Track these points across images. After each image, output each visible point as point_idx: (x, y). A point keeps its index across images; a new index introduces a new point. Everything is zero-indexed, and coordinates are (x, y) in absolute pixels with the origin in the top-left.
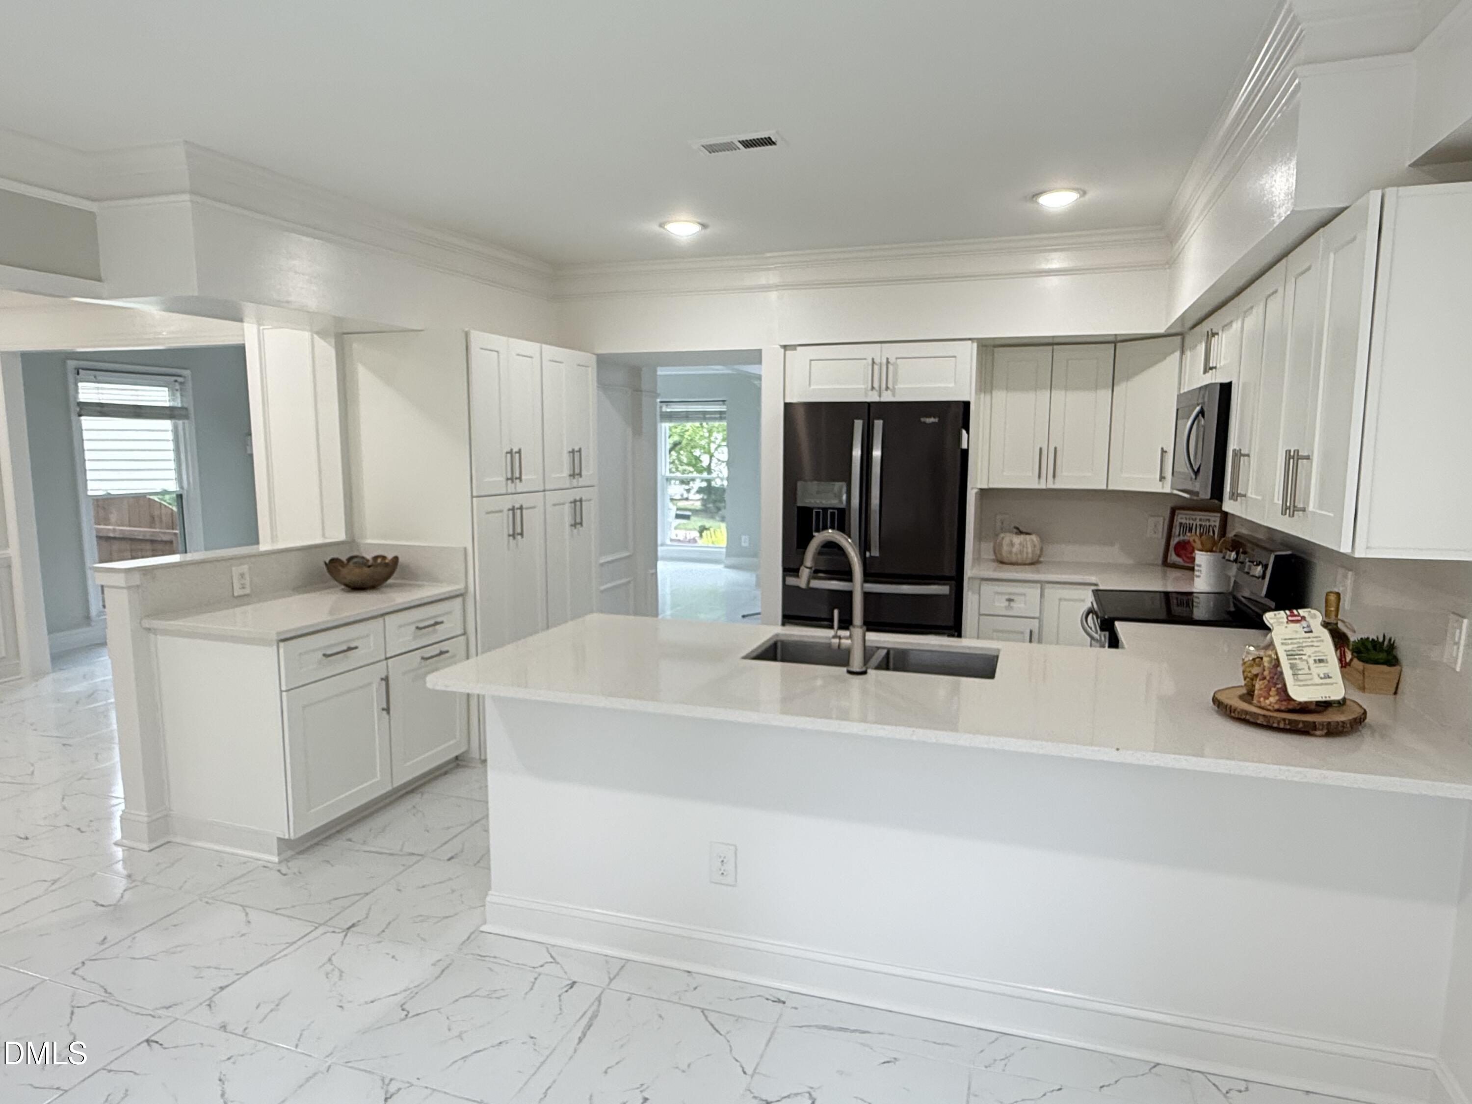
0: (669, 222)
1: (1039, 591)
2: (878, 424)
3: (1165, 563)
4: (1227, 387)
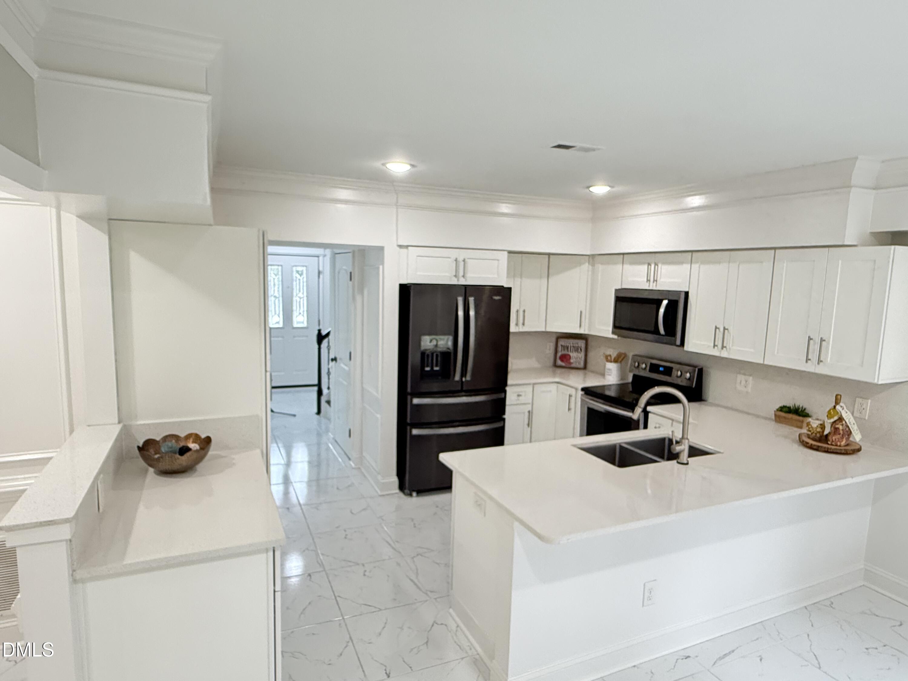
0: (389, 163)
1: (532, 389)
2: (471, 300)
3: (555, 365)
4: (687, 294)
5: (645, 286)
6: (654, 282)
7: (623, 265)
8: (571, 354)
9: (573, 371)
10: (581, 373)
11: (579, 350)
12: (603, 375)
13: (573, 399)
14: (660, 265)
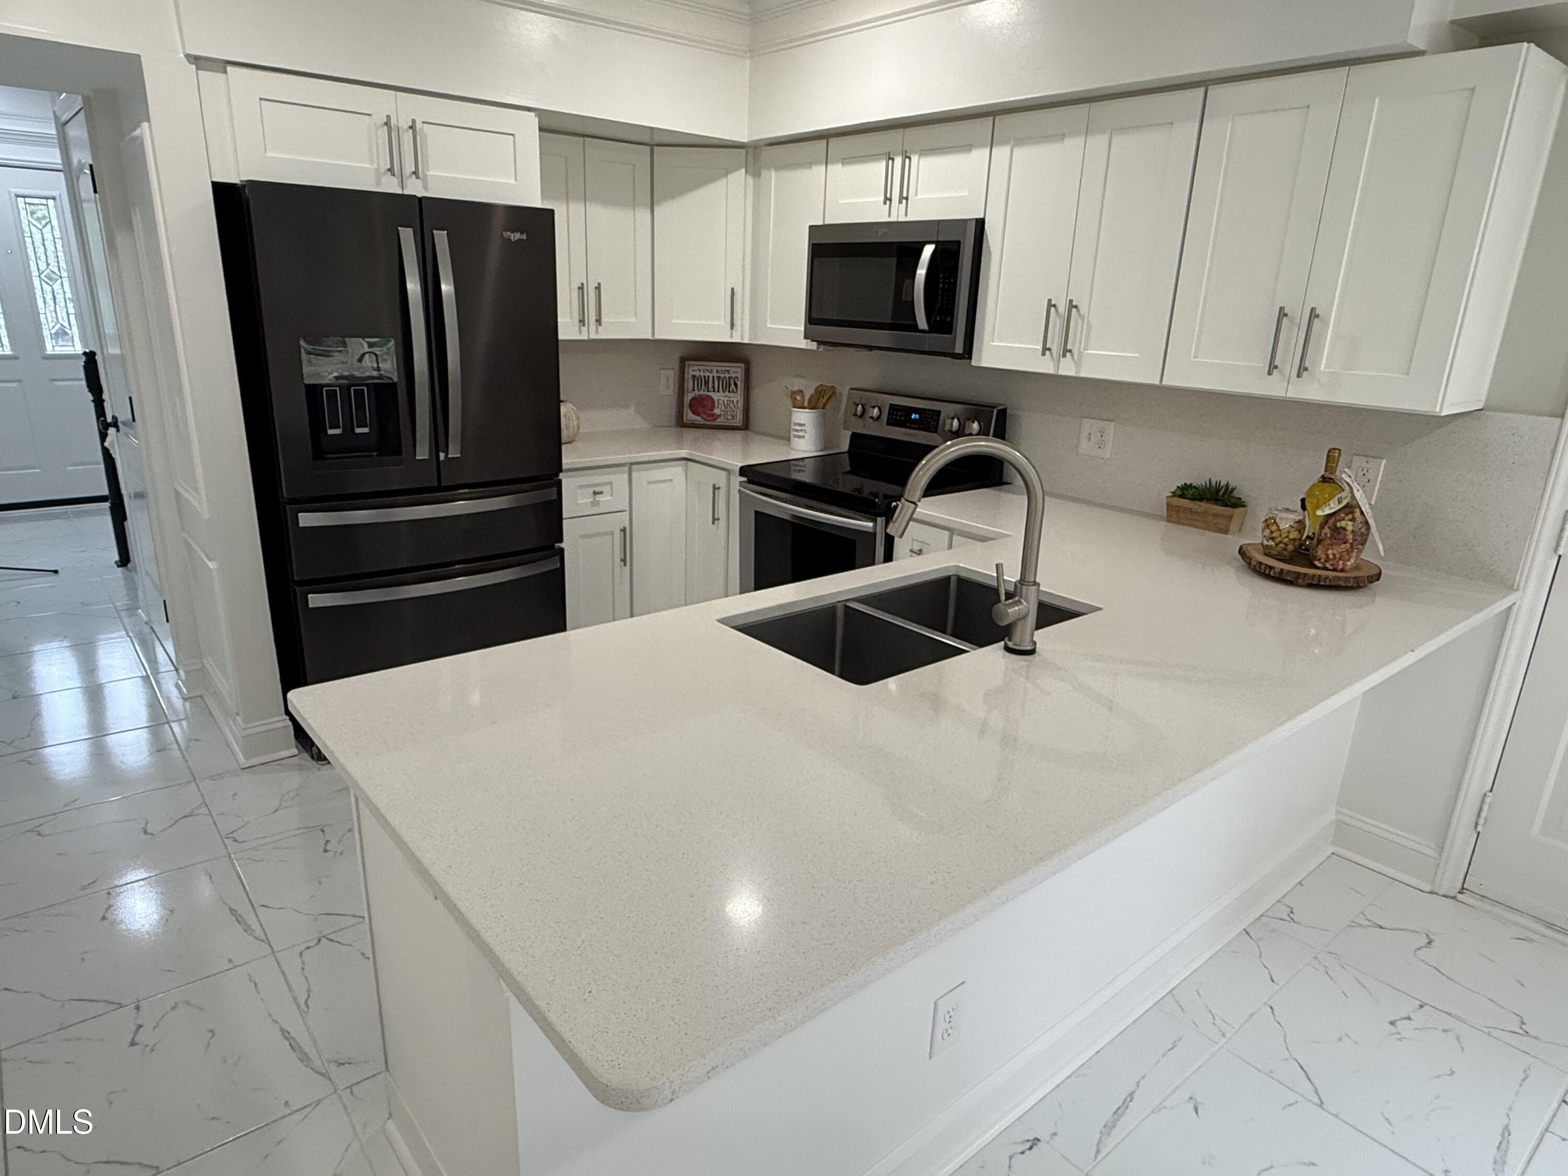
1: (626, 476)
2: (441, 238)
3: (681, 422)
4: (980, 224)
5: (880, 215)
6: (900, 202)
7: (826, 166)
8: (715, 396)
9: (721, 434)
10: (738, 435)
11: (733, 386)
12: (786, 438)
13: (722, 494)
14: (915, 158)
